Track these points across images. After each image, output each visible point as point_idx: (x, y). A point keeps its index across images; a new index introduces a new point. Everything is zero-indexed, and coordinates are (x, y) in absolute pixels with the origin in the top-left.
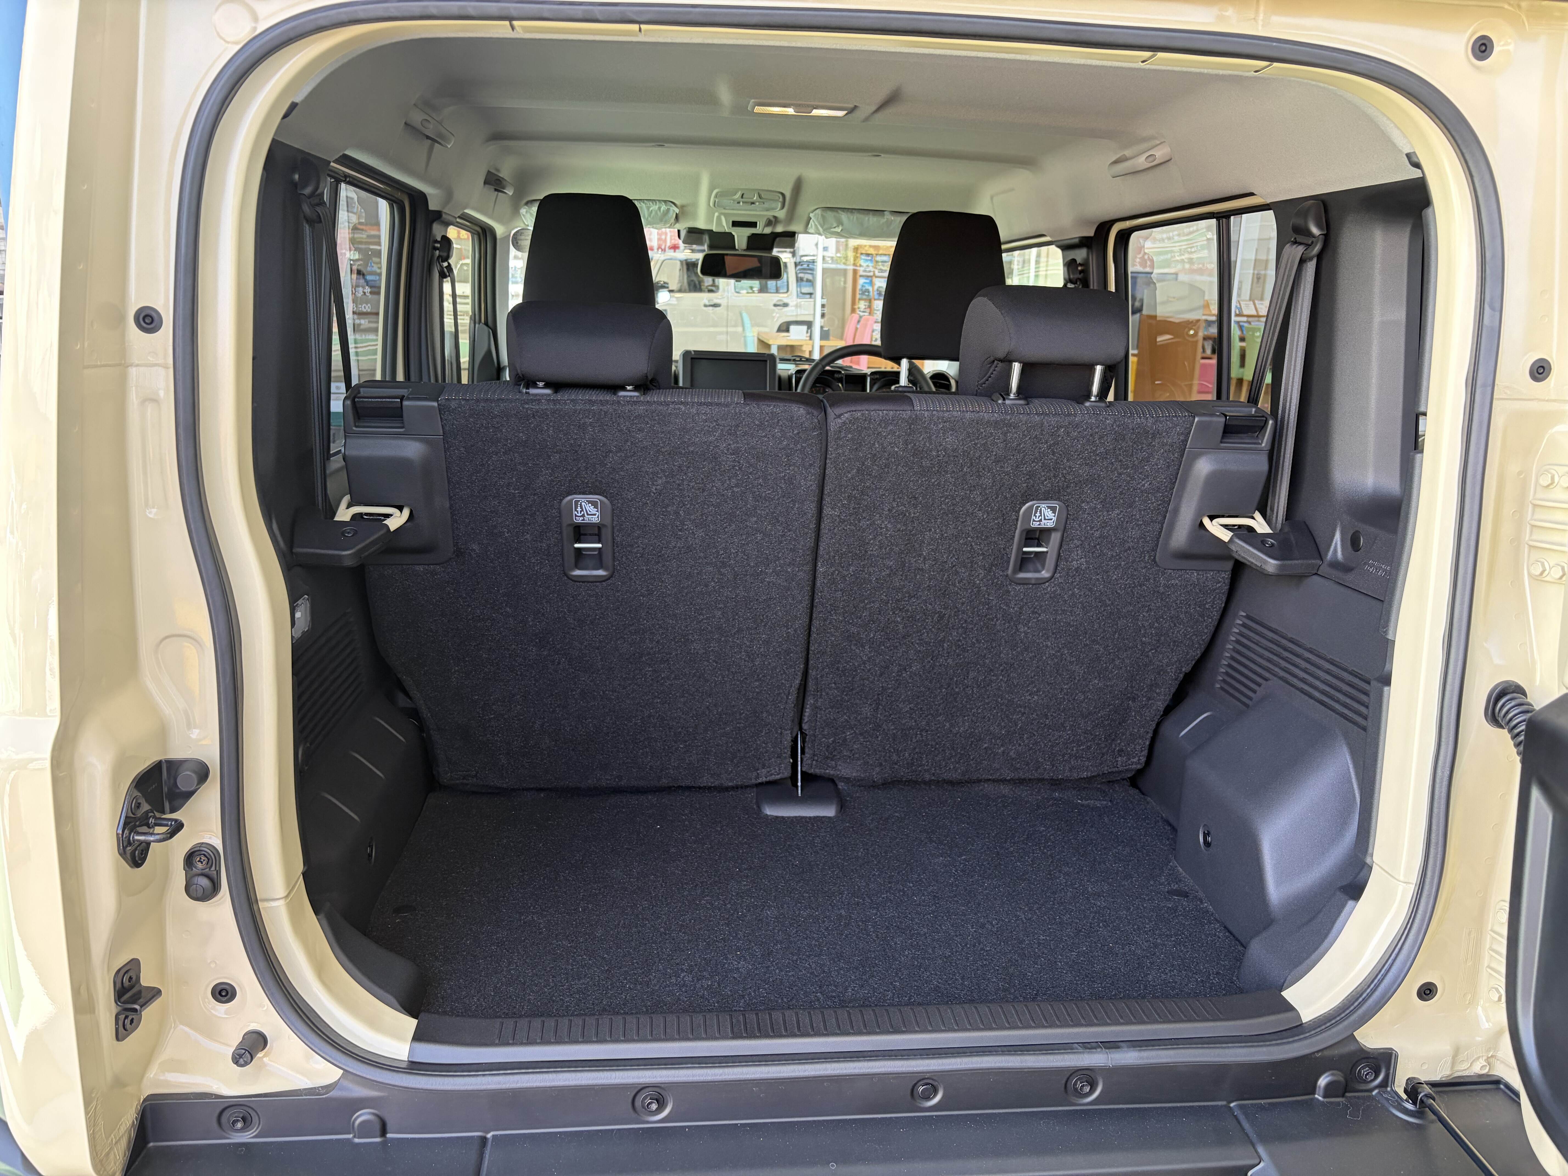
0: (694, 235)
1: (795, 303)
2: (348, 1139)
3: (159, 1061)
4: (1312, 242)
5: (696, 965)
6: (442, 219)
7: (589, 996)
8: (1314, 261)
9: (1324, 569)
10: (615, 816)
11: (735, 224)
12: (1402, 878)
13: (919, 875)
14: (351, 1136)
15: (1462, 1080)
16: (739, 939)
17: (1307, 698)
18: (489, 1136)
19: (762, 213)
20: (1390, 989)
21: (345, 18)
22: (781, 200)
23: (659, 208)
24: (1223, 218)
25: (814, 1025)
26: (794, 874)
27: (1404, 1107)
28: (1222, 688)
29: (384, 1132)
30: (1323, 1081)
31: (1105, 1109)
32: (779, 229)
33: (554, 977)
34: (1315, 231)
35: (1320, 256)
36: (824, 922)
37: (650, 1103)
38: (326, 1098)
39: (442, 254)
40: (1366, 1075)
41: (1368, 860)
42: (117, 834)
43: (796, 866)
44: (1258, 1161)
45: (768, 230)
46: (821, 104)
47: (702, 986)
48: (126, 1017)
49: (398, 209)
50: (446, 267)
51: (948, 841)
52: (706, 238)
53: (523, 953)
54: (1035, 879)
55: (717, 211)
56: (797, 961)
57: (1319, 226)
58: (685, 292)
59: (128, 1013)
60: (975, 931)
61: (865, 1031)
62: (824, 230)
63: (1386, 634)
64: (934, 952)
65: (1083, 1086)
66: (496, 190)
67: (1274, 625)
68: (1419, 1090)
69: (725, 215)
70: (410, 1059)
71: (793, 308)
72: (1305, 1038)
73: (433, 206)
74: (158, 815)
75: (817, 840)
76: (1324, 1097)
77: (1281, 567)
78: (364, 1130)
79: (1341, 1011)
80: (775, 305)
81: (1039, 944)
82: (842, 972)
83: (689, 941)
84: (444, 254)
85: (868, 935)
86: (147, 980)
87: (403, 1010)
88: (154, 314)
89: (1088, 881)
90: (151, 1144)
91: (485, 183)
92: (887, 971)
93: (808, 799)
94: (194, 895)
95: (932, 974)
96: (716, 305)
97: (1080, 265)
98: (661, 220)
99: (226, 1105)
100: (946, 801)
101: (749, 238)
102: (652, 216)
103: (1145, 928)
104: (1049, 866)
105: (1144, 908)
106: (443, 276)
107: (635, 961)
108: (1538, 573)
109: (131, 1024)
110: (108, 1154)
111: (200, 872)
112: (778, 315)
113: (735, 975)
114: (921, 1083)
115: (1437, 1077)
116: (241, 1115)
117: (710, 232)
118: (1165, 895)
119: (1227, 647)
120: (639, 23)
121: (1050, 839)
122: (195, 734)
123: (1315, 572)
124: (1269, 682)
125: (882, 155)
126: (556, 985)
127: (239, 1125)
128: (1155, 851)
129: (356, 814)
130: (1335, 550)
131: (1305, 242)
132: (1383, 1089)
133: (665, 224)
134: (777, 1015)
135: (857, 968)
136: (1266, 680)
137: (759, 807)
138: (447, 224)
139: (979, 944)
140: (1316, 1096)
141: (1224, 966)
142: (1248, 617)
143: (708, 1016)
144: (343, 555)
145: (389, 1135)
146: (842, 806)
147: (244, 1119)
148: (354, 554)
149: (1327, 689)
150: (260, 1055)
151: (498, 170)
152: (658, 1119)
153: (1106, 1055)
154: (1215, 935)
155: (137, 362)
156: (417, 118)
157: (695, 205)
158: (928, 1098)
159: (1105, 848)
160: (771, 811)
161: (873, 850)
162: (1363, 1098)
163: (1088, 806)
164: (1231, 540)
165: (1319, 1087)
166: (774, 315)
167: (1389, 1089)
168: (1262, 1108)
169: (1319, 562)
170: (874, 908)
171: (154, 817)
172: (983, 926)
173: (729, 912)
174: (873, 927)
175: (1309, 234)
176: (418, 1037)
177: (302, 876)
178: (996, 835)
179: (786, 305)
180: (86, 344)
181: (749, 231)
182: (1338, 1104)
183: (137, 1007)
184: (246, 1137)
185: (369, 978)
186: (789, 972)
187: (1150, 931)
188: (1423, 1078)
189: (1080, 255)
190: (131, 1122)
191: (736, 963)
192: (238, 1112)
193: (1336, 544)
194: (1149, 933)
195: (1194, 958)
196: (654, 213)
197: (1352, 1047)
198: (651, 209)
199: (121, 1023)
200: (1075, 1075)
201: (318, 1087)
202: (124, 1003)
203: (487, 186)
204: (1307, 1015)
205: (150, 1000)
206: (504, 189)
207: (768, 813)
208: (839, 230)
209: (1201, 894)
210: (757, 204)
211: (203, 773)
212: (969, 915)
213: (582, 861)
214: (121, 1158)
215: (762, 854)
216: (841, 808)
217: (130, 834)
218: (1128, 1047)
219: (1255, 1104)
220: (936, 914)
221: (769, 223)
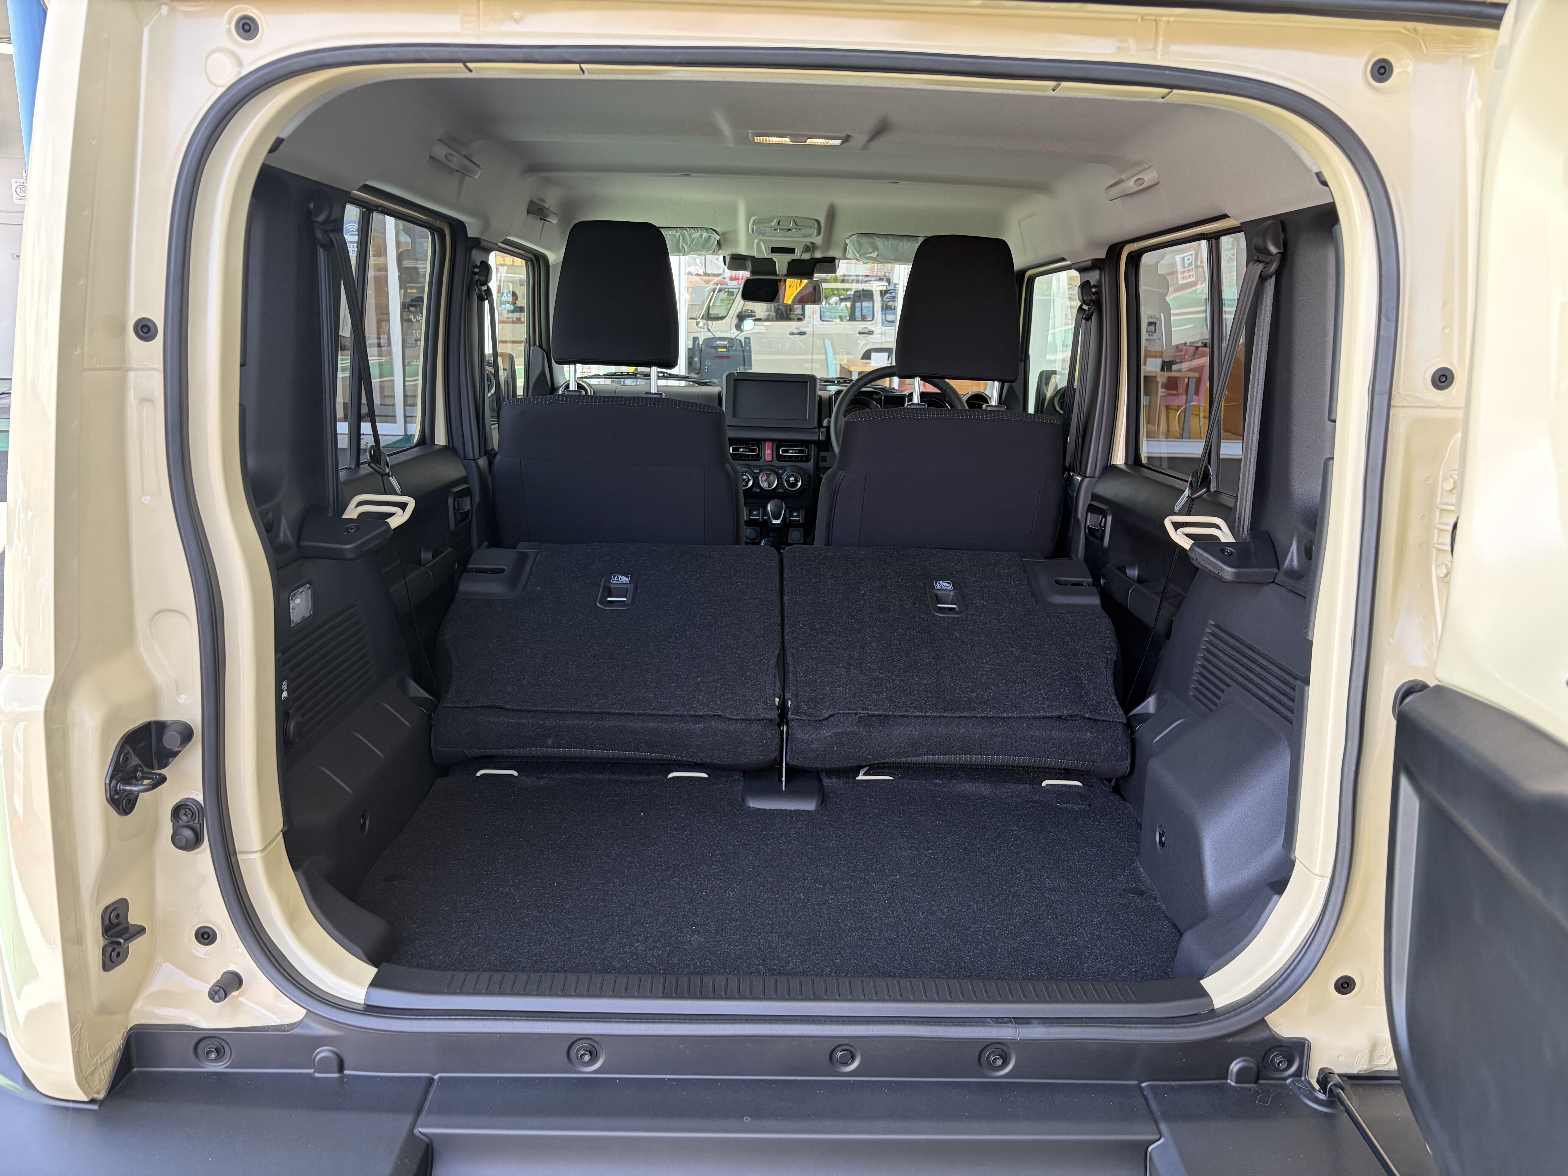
0: (736, 261)
1: (880, 331)
2: (309, 1074)
3: (145, 995)
4: (1271, 260)
5: (651, 937)
6: (481, 245)
7: (545, 958)
8: (1273, 279)
9: (1281, 578)
10: (607, 804)
11: (774, 250)
12: (1317, 872)
13: (883, 866)
14: (312, 1071)
15: (1379, 1075)
16: (698, 915)
17: (1259, 702)
18: (436, 1077)
19: (799, 239)
20: (1300, 979)
21: (314, 63)
22: (816, 226)
23: (701, 235)
24: (1214, 238)
25: (741, 989)
26: (764, 860)
27: (1315, 1095)
28: (1195, 696)
29: (341, 1068)
30: (1235, 1066)
31: (1018, 1082)
32: (818, 255)
33: (517, 941)
34: (1273, 249)
35: (1278, 273)
36: (782, 904)
37: (583, 1055)
38: (290, 1034)
39: (480, 278)
40: (1279, 1063)
41: (1293, 857)
42: (105, 784)
43: (768, 853)
44: (1158, 1137)
45: (806, 256)
46: (813, 133)
47: (653, 955)
48: (114, 950)
49: (439, 237)
50: (485, 291)
51: (919, 836)
52: (749, 264)
53: (493, 919)
54: (995, 873)
55: (756, 238)
56: (747, 936)
57: (1277, 246)
58: (772, 320)
59: (115, 946)
60: (925, 918)
61: (788, 997)
62: (860, 256)
63: (1307, 635)
64: (880, 934)
65: (996, 1059)
66: (541, 219)
67: (1236, 633)
68: (1329, 1080)
69: (765, 242)
70: (366, 1003)
71: (879, 336)
72: (1213, 1023)
73: (471, 233)
74: (146, 769)
75: (793, 831)
76: (1237, 1082)
77: (1237, 575)
78: (323, 1065)
79: (1252, 999)
80: (860, 333)
81: (984, 931)
82: (788, 948)
83: (650, 916)
84: (483, 279)
85: (822, 917)
86: (134, 918)
87: (368, 961)
88: (150, 324)
89: (1047, 877)
90: (135, 1069)
91: (528, 212)
92: (831, 950)
93: (792, 793)
94: (179, 845)
95: (873, 953)
96: (802, 333)
97: (1094, 286)
98: (703, 247)
99: (203, 1036)
100: (926, 800)
101: (789, 263)
102: (694, 243)
103: (1092, 921)
104: (1013, 862)
105: (1097, 903)
106: (481, 299)
107: (595, 931)
108: (1442, 575)
109: (117, 957)
110: (93, 1072)
111: (185, 824)
112: (863, 342)
113: (686, 947)
114: (840, 1048)
115: (1354, 1070)
116: (215, 1047)
117: (752, 258)
118: (1120, 893)
119: (1198, 655)
120: (580, 63)
121: (1020, 838)
122: (182, 699)
123: (1271, 580)
124: (1230, 688)
125: (900, 182)
126: (517, 948)
127: (213, 1056)
128: (1121, 853)
129: (349, 787)
130: (1292, 559)
131: (1265, 260)
132: (1298, 1078)
133: (708, 251)
134: (708, 980)
135: (802, 946)
136: (1228, 686)
137: (743, 800)
138: (488, 251)
139: (926, 929)
140: (1229, 1081)
141: (1162, 958)
142: (1217, 626)
143: (643, 978)
144: (345, 549)
145: (346, 1072)
146: (823, 800)
147: (218, 1051)
148: (356, 547)
149: (1276, 693)
150: (235, 994)
151: (543, 200)
152: (590, 1070)
153: (1015, 1030)
154: (1161, 931)
155: (136, 367)
156: (441, 152)
157: (735, 232)
158: (846, 1064)
159: (1072, 849)
160: (754, 804)
161: (845, 842)
162: (1276, 1086)
163: (1066, 809)
164: (1191, 548)
165: (1232, 1071)
166: (859, 342)
167: (1303, 1078)
168: (1172, 1088)
169: (1276, 570)
170: (833, 893)
171: (142, 771)
172: (933, 913)
173: (694, 891)
174: (828, 910)
175: (1268, 253)
176: (375, 984)
177: (281, 835)
178: (967, 832)
179: (871, 333)
180: (86, 349)
181: (789, 257)
182: (1249, 1089)
183: (122, 941)
184: (219, 1067)
185: (341, 931)
186: (738, 946)
187: (1097, 924)
188: (1336, 1070)
189: (1094, 277)
190: (117, 1047)
191: (689, 936)
192: (213, 1044)
193: (1293, 552)
194: (1095, 926)
195: (1134, 950)
196: (695, 240)
197: (1264, 1034)
198: (693, 236)
199: (108, 955)
200: (988, 1048)
201: (284, 1025)
202: (111, 936)
203: (530, 215)
204: (1220, 1001)
205: (134, 935)
206: (547, 217)
207: (751, 805)
208: (874, 255)
209: (1157, 893)
210: (794, 230)
211: (187, 734)
212: (923, 902)
213: (567, 842)
214: (106, 1079)
215: (738, 842)
216: (822, 803)
217: (117, 784)
218: (1039, 1023)
219: (1167, 1085)
220: (891, 901)
221: (807, 249)
